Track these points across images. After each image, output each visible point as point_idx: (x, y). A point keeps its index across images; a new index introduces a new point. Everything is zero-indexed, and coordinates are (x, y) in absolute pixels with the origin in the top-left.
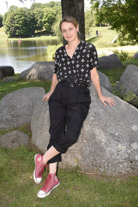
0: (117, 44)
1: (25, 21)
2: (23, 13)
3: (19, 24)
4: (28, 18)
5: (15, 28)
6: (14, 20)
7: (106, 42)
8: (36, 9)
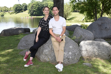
0: (84, 21)
1: (39, 8)
2: (38, 4)
3: (36, 9)
4: (40, 6)
5: (33, 11)
6: (33, 7)
7: (79, 20)
8: (44, 2)
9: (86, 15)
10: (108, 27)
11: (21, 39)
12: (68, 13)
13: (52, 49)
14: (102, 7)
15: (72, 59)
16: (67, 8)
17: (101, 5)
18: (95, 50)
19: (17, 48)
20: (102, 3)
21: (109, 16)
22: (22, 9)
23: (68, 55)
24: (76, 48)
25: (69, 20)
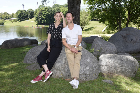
0: (105, 32)
1: (48, 15)
2: (47, 10)
3: (44, 16)
4: (51, 13)
5: (41, 19)
6: (41, 14)
7: (99, 31)
8: (56, 8)
9: (108, 25)
10: (134, 39)
11: (27, 51)
12: (85, 22)
13: (65, 62)
14: (128, 15)
15: (90, 75)
16: (84, 15)
17: (127, 13)
18: (117, 65)
19: (23, 62)
20: (127, 9)
21: (137, 26)
22: (27, 16)
23: (84, 70)
24: (94, 63)
25: (86, 30)
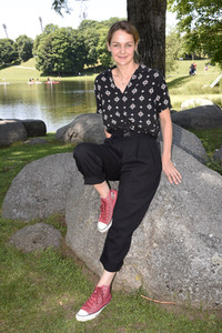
0: (220, 89)
1: (69, 49)
3: (59, 54)
4: (74, 44)
5: (52, 60)
6: (51, 47)
7: (202, 86)
22: (16, 55)
